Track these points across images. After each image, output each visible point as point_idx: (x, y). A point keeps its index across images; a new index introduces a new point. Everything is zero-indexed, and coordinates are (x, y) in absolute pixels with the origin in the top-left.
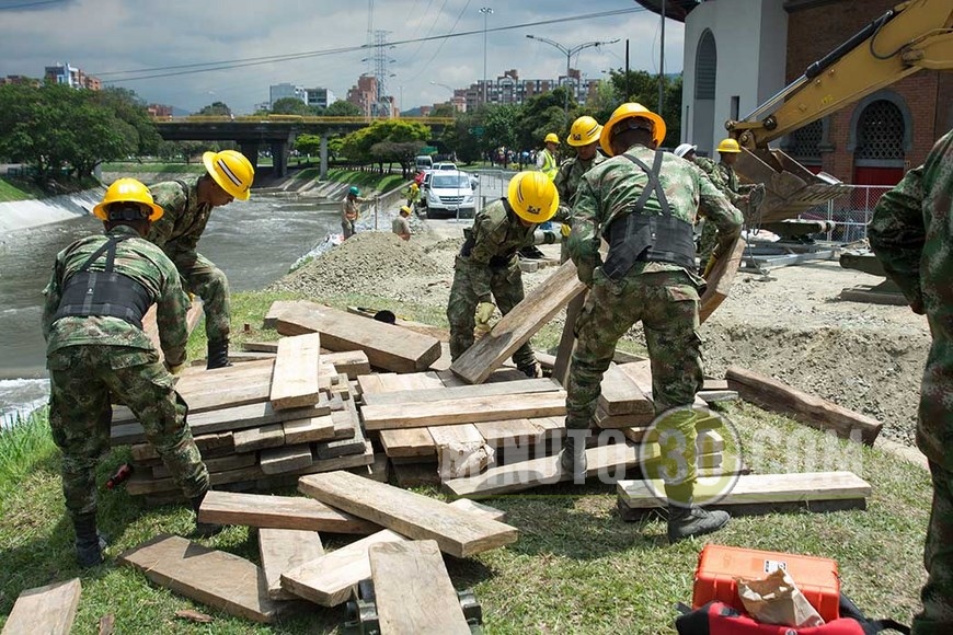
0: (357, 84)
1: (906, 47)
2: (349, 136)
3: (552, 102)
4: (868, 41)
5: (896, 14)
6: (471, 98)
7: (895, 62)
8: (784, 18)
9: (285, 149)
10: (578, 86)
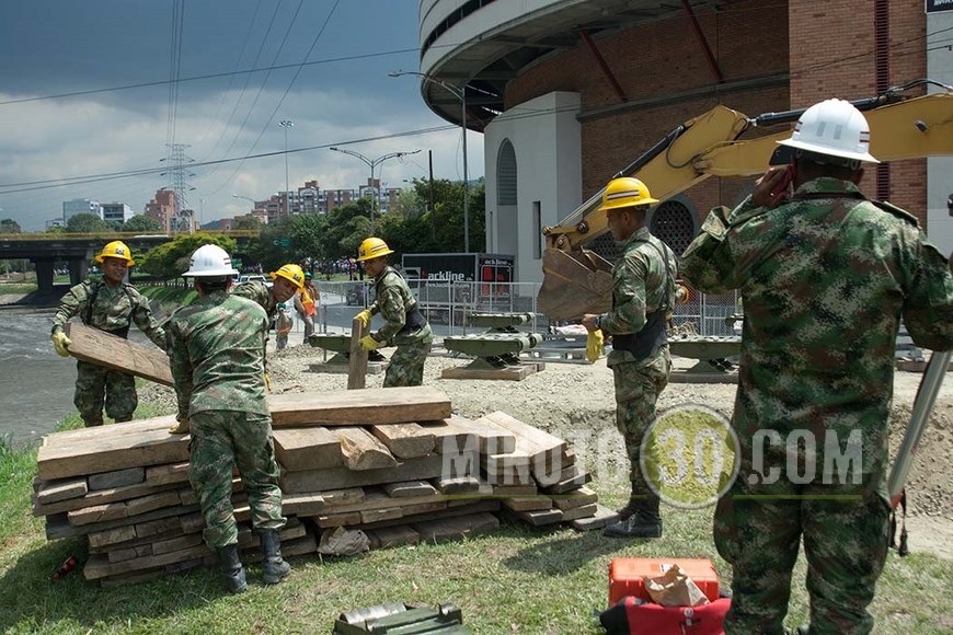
0: (154, 198)
1: (697, 158)
2: (151, 251)
3: (357, 213)
4: (664, 153)
5: (686, 129)
6: (272, 209)
7: (688, 171)
8: (578, 127)
9: (83, 265)
10: (378, 194)
